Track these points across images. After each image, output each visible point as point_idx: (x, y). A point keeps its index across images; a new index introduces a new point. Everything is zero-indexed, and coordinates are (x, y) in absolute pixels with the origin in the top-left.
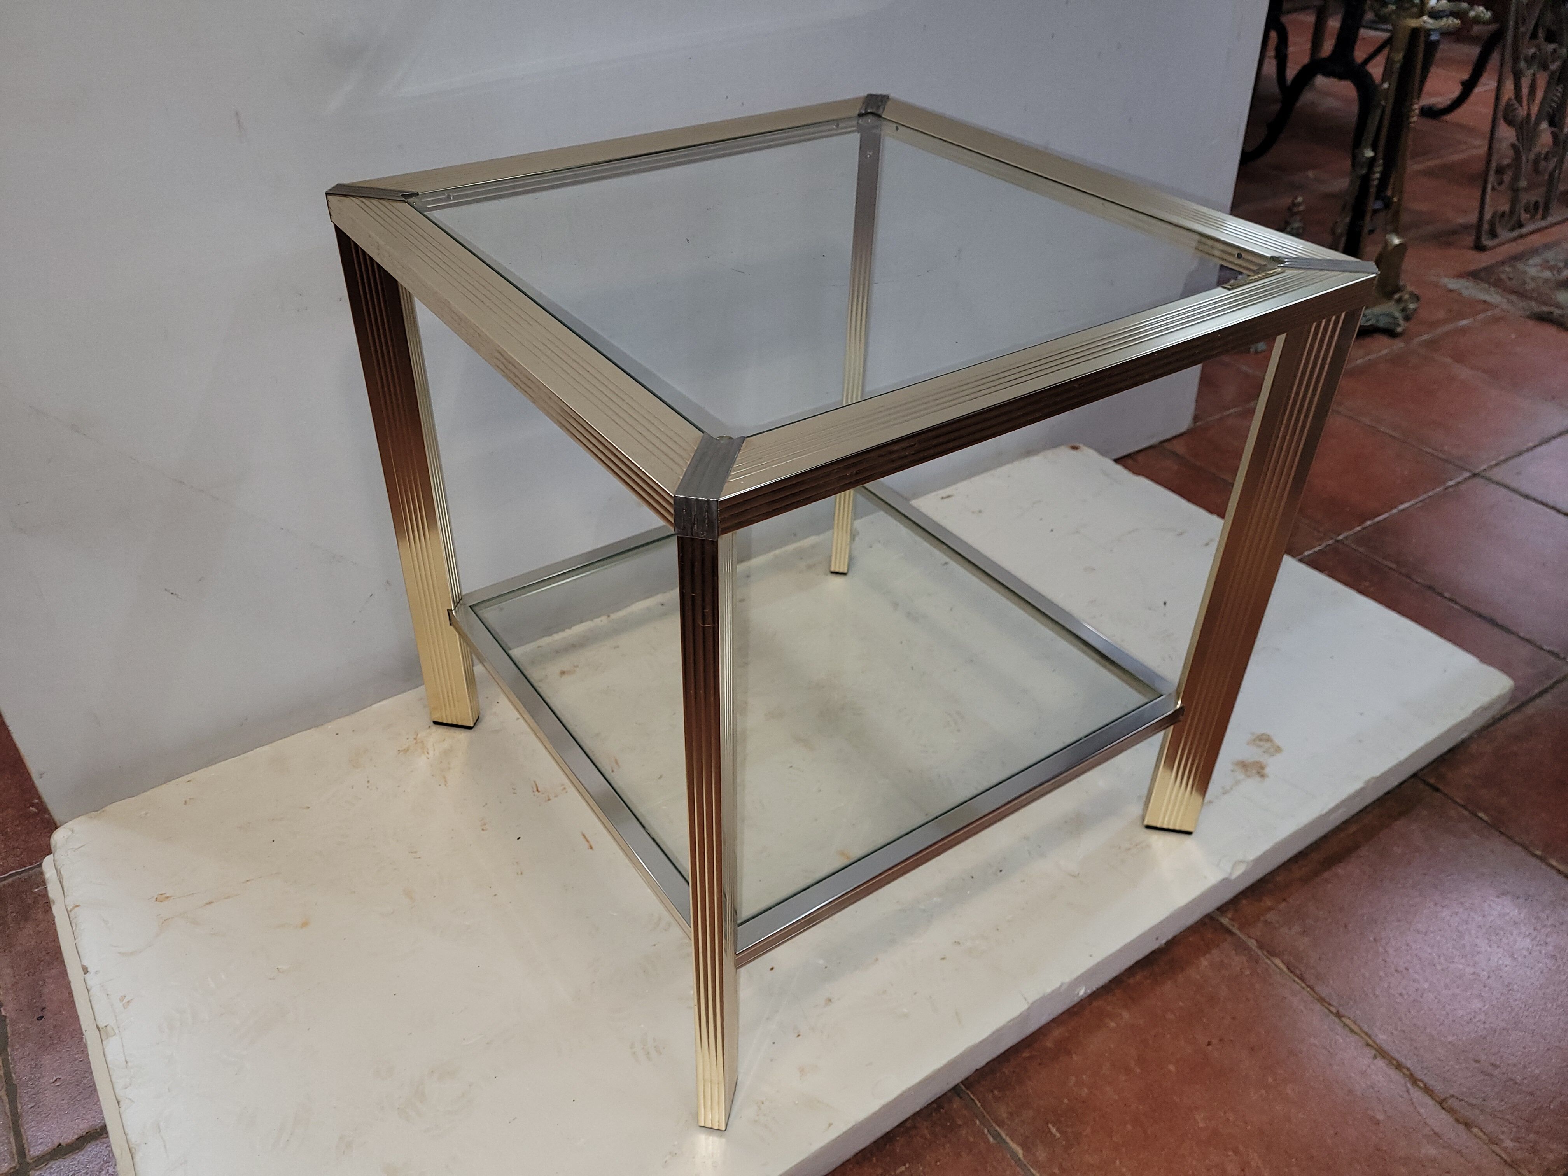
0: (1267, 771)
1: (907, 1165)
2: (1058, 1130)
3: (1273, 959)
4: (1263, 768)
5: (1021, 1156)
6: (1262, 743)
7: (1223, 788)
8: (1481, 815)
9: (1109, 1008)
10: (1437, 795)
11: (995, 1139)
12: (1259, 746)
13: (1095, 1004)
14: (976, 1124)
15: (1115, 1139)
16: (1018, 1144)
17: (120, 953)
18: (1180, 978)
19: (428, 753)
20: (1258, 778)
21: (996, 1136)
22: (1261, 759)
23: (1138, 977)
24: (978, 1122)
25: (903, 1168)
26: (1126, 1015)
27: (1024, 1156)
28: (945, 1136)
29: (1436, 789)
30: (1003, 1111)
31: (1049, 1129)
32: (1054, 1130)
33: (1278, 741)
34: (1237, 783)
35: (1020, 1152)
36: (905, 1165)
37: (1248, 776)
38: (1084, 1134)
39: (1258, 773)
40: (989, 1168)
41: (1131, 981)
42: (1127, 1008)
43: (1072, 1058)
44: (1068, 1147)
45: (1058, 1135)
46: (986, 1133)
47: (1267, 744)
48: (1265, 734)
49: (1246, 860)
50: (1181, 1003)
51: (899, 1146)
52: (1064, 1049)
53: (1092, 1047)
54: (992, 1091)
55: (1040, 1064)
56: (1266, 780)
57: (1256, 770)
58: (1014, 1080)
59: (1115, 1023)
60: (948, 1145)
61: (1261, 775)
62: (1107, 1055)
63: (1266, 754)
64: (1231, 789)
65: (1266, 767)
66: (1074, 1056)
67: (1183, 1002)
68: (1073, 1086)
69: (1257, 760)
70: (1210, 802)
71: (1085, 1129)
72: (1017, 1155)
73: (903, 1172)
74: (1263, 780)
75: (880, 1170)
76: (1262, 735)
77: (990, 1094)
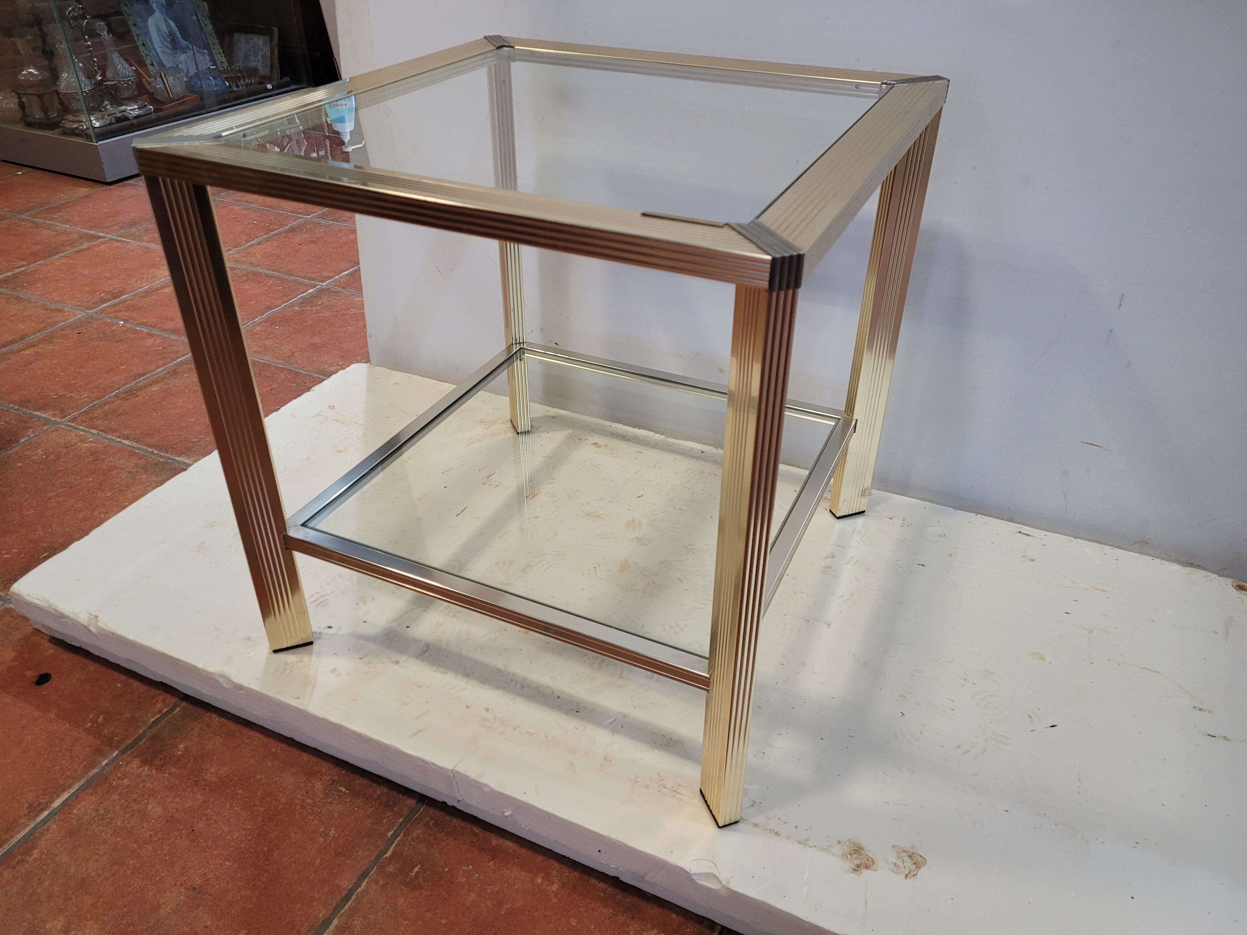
0: (865, 872)
1: (347, 792)
2: (418, 872)
4: (867, 867)
5: (385, 856)
6: (906, 859)
9: (555, 872)
11: (391, 835)
12: (900, 857)
14: (399, 819)
15: (428, 914)
16: (394, 852)
18: (621, 918)
20: (849, 866)
21: (395, 836)
22: (880, 864)
24: (401, 820)
25: (344, 790)
26: (555, 887)
27: (386, 858)
28: (379, 805)
30: (417, 832)
31: (417, 866)
32: (416, 870)
33: (923, 873)
34: (825, 850)
35: (388, 855)
36: (346, 790)
37: (844, 856)
38: (422, 891)
39: (858, 865)
40: (365, 840)
42: (563, 886)
43: (489, 861)
44: (406, 884)
45: (413, 874)
46: (395, 828)
47: (909, 863)
48: (924, 859)
49: (724, 883)
50: (593, 927)
51: (360, 782)
52: (495, 854)
53: (508, 872)
54: (432, 819)
55: (472, 842)
56: (853, 876)
57: (859, 862)
58: (449, 830)
59: (542, 882)
60: (373, 809)
61: (857, 869)
62: (506, 885)
63: (893, 866)
64: (811, 847)
65: (872, 870)
66: (492, 863)
67: (594, 929)
68: (463, 870)
69: (875, 860)
70: (777, 833)
71: (426, 890)
72: (386, 853)
73: (341, 791)
74: (851, 872)
75: (336, 778)
76: (921, 856)
77: (430, 819)
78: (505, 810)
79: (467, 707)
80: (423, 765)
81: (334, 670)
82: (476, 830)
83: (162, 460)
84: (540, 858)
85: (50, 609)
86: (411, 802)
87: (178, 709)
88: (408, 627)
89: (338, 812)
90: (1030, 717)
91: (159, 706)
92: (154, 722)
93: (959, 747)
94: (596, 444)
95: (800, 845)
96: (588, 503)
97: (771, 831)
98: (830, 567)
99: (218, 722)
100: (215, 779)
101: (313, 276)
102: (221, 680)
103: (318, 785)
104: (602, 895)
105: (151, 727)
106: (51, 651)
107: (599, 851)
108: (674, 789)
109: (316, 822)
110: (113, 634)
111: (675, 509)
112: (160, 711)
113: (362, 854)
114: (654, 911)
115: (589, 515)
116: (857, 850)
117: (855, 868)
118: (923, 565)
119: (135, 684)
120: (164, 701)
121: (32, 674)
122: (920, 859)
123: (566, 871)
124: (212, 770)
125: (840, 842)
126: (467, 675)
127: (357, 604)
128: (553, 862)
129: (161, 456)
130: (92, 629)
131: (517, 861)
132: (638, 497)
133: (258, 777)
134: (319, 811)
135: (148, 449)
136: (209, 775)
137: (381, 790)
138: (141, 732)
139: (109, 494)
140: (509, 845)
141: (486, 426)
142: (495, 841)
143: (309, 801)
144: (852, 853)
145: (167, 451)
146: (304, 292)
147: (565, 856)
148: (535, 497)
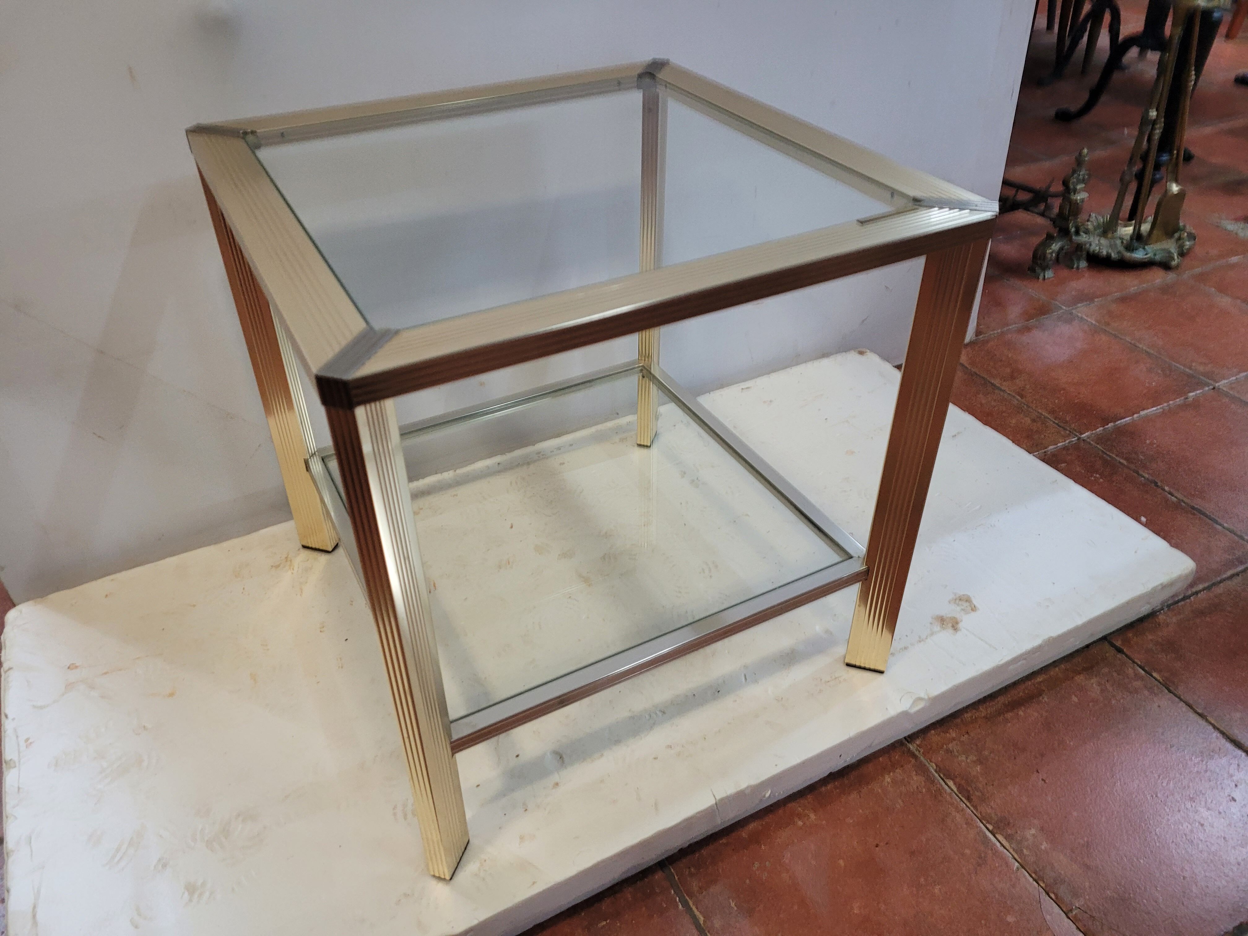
0: (961, 625)
1: (608, 921)
2: (736, 904)
3: (947, 781)
4: (957, 623)
5: (702, 922)
6: (960, 603)
7: (920, 637)
8: (1155, 674)
9: (800, 809)
10: (1119, 656)
11: (683, 907)
12: (958, 605)
14: (670, 893)
15: (781, 916)
16: (701, 912)
17: (34, 707)
18: (865, 790)
19: (293, 569)
20: (951, 631)
21: (685, 904)
22: (957, 616)
24: (673, 892)
25: (604, 923)
26: (813, 816)
27: (704, 922)
28: (644, 901)
29: (1120, 651)
30: (695, 885)
31: (729, 902)
32: (733, 904)
33: (975, 602)
34: (932, 634)
35: (701, 918)
36: (606, 920)
37: (944, 629)
38: (757, 909)
39: (953, 626)
40: (674, 930)
42: (815, 811)
43: (760, 847)
44: (741, 918)
45: (735, 908)
46: (677, 901)
47: (965, 604)
48: (966, 595)
49: (926, 697)
50: (861, 811)
51: (605, 905)
52: (756, 839)
53: (778, 840)
54: (689, 868)
55: (733, 850)
56: (959, 633)
57: (951, 624)
58: (709, 860)
59: (802, 822)
60: (644, 908)
62: (790, 847)
63: (963, 612)
64: (926, 638)
65: (960, 622)
66: (763, 846)
67: (863, 810)
68: (756, 870)
69: (953, 616)
70: (906, 648)
71: (757, 906)
73: (604, 926)
74: (956, 632)
75: (585, 924)
76: (963, 595)
77: (688, 870)
78: (765, 793)
79: (655, 759)
81: (522, 838)
82: (724, 841)
84: (781, 811)
86: (659, 876)
96: (485, 559)
107: (840, 756)
108: (834, 678)
111: (549, 516)
114: (870, 768)
115: (499, 567)
116: (942, 620)
117: (954, 629)
122: (965, 597)
123: (802, 801)
125: (931, 624)
126: (618, 742)
128: (790, 805)
131: (772, 828)
132: (511, 528)
137: (628, 893)
140: (752, 826)
142: (744, 833)
144: (942, 623)
148: (436, 585)
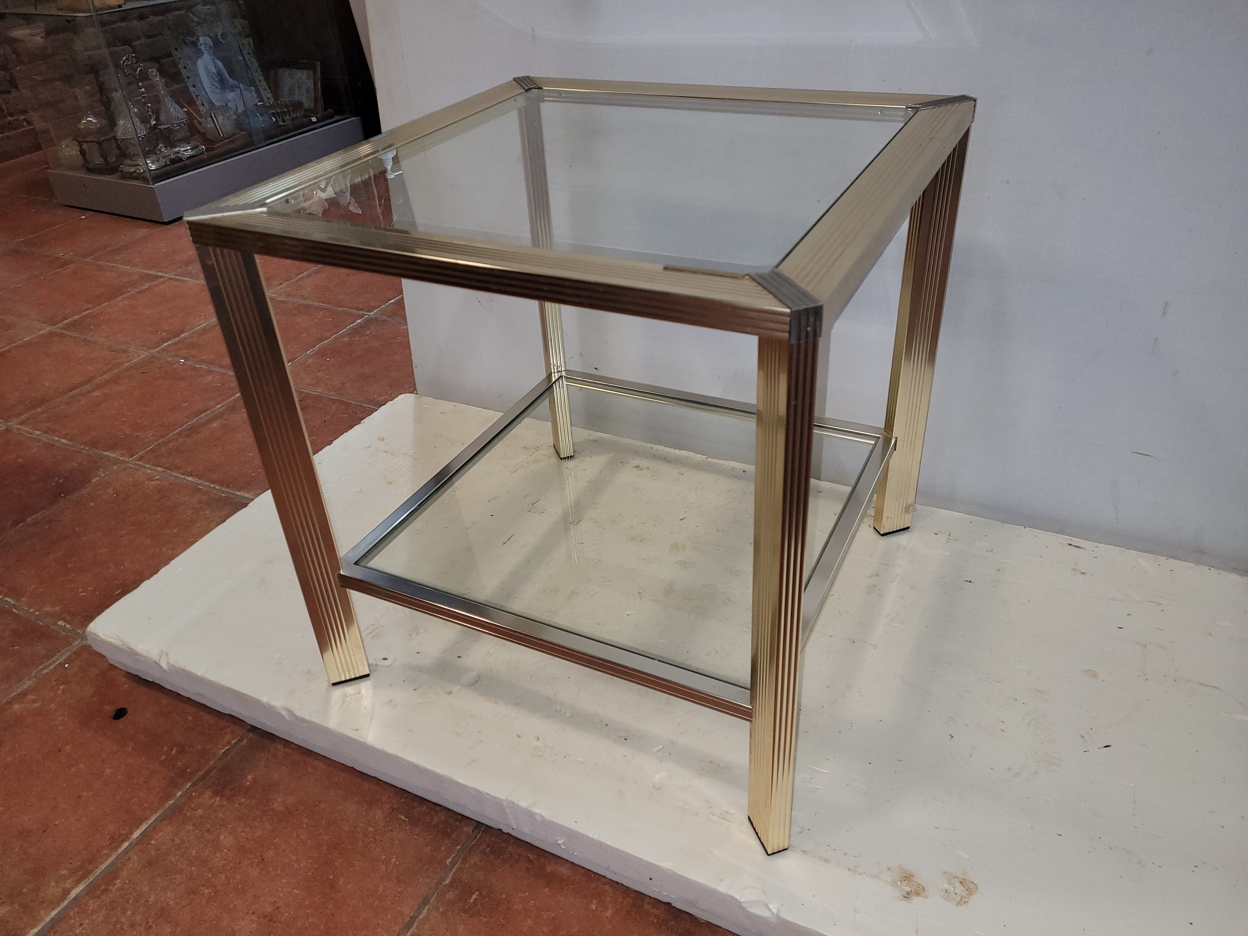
0: (916, 899)
1: (406, 819)
2: (476, 899)
4: (918, 894)
5: (444, 883)
6: (957, 884)
9: (609, 898)
11: (450, 863)
12: (951, 884)
13: (607, 887)
14: (457, 846)
16: (453, 878)
19: (530, 456)
20: (899, 893)
21: (453, 863)
22: (931, 891)
23: (654, 911)
24: (459, 847)
25: (403, 818)
26: (609, 914)
27: (446, 885)
28: (438, 832)
30: (474, 859)
31: (474, 893)
32: (474, 897)
33: (974, 899)
34: (875, 877)
35: (447, 881)
36: (406, 818)
37: (894, 883)
38: (481, 918)
39: (908, 892)
40: (425, 868)
41: (646, 907)
42: (617, 912)
43: (544, 888)
44: (465, 911)
45: (471, 901)
46: (453, 855)
47: (960, 890)
48: (976, 885)
49: (774, 911)
51: (418, 810)
52: (550, 880)
53: (563, 899)
54: (488, 847)
55: (527, 868)
56: (904, 903)
57: (909, 889)
58: (505, 856)
59: (597, 908)
60: (432, 836)
61: (907, 896)
62: (561, 911)
63: (944, 892)
64: (860, 873)
65: (923, 897)
66: (547, 889)
68: (520, 897)
69: (925, 886)
70: (826, 860)
71: (485, 917)
72: (444, 880)
73: (401, 819)
74: (902, 900)
75: (395, 807)
76: (972, 882)
77: (486, 846)
78: (558, 838)
79: (519, 736)
80: (478, 795)
81: (390, 701)
83: (223, 495)
84: (594, 884)
85: (124, 647)
86: (468, 829)
87: (245, 741)
88: (459, 657)
89: (398, 840)
90: (1083, 737)
91: (227, 738)
92: (223, 753)
93: (1009, 769)
94: (637, 467)
95: (850, 872)
96: (632, 527)
97: (821, 858)
98: (875, 586)
99: (283, 752)
100: (282, 809)
101: (361, 306)
102: (284, 713)
103: (379, 814)
104: (655, 921)
105: (220, 759)
106: (126, 686)
107: (651, 879)
108: (723, 817)
109: (378, 849)
110: (183, 670)
111: (718, 531)
112: (229, 742)
113: (422, 881)
115: (633, 539)
116: (907, 877)
117: (905, 895)
118: (970, 582)
119: (206, 717)
120: (232, 733)
121: (110, 709)
122: (971, 886)
123: (620, 897)
124: (279, 800)
125: (889, 869)
126: (517, 704)
127: (411, 635)
129: (223, 492)
130: (164, 665)
131: (571, 887)
132: (681, 520)
133: (322, 806)
134: (381, 838)
135: (210, 485)
136: (276, 804)
137: (439, 818)
138: (212, 763)
139: (176, 531)
140: (564, 871)
141: (530, 453)
143: (371, 829)
144: (902, 879)
145: (228, 487)
146: (352, 323)
147: (618, 883)
148: (580, 522)
